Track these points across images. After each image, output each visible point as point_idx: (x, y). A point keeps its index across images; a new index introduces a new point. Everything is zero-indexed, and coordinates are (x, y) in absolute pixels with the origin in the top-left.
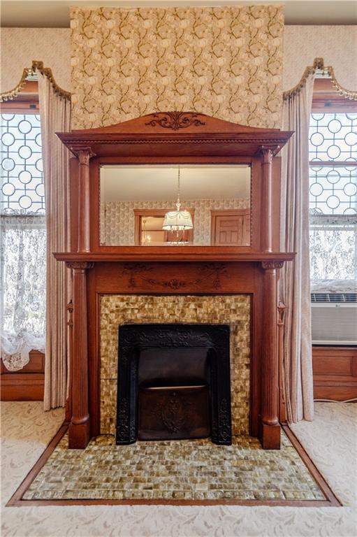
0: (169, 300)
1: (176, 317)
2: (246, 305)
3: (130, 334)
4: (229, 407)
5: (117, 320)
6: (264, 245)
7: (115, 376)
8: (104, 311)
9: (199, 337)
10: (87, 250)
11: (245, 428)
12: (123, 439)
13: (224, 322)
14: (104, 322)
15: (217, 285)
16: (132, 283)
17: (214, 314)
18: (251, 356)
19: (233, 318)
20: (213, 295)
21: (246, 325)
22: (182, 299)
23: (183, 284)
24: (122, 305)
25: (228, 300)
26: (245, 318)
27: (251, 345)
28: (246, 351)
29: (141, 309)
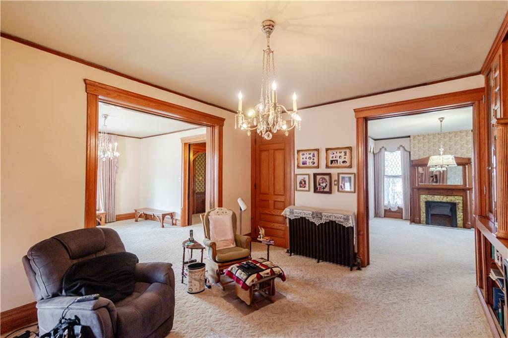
0: (439, 196)
1: (441, 200)
2: (461, 198)
3: (429, 204)
4: (456, 221)
5: (425, 200)
6: (466, 185)
7: (424, 211)
8: (421, 198)
9: (447, 205)
10: (417, 185)
11: (462, 225)
12: (427, 223)
13: (455, 202)
14: (421, 200)
15: (452, 193)
16: (429, 193)
17: (451, 200)
18: (463, 210)
19: (457, 201)
20: (451, 196)
21: (461, 203)
22: (442, 196)
23: (443, 193)
24: (426, 197)
25: (456, 197)
26: (461, 202)
27: (463, 207)
28: (462, 209)
29: (431, 198)
